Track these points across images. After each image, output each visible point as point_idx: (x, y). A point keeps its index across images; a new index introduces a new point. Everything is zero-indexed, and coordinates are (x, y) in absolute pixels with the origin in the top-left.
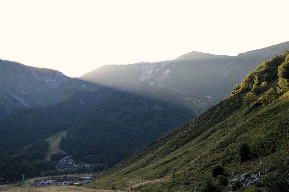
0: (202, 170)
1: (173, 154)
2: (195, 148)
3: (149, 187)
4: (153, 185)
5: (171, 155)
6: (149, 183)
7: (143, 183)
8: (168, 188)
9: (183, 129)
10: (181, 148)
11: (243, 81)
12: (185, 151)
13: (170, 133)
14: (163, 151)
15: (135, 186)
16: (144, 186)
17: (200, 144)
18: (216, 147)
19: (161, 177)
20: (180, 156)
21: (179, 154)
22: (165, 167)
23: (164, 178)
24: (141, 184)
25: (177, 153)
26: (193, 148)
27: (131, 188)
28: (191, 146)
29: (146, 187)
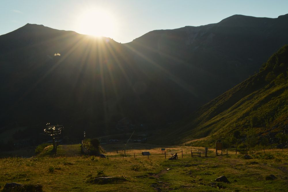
0: (229, 133)
1: (214, 119)
2: (229, 115)
3: (197, 143)
4: (199, 142)
5: (212, 120)
6: (197, 141)
7: (193, 141)
8: (208, 144)
9: (222, 98)
10: (220, 114)
11: (268, 61)
12: (222, 117)
13: (212, 101)
14: (207, 116)
15: (188, 143)
16: (194, 143)
17: (233, 112)
18: (241, 117)
19: (205, 136)
20: (218, 121)
21: (218, 119)
22: (207, 129)
23: (206, 137)
24: (191, 141)
25: (216, 118)
26: (227, 115)
27: (185, 144)
28: (226, 114)
29: (195, 144)
